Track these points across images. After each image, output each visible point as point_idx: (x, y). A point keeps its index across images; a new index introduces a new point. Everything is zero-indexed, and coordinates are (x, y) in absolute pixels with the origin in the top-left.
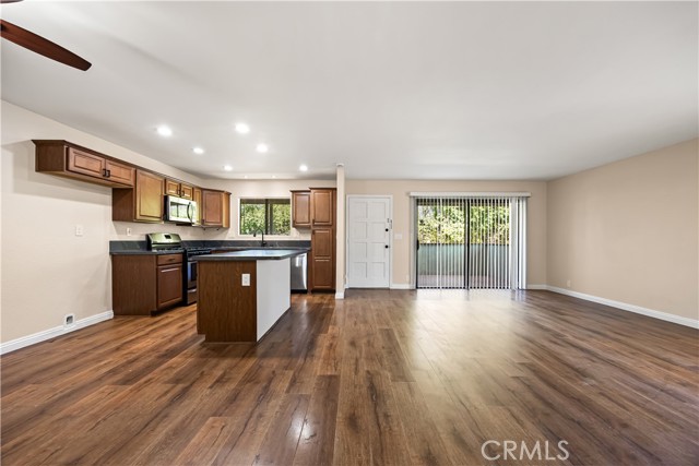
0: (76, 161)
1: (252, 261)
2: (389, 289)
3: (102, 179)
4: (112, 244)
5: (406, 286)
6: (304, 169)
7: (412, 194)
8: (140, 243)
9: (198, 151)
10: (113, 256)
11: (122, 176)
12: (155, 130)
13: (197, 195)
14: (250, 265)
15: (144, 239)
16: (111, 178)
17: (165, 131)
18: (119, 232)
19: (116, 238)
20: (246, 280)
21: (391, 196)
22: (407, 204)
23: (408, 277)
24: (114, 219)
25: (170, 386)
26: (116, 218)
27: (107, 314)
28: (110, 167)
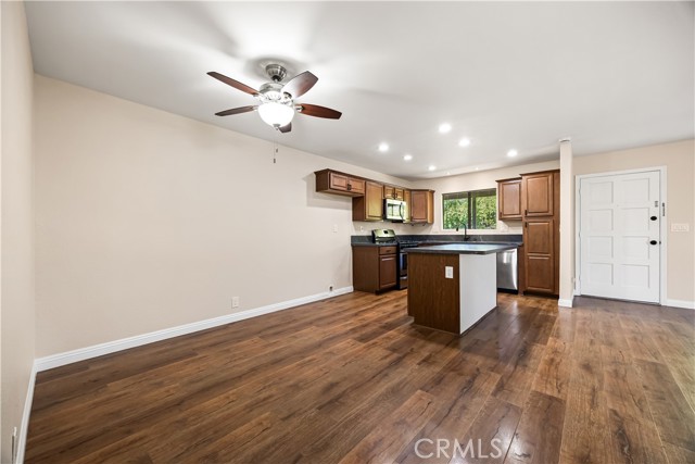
0: (335, 182)
1: (455, 255)
2: (659, 306)
3: (345, 192)
6: (513, 154)
8: (368, 237)
9: (408, 158)
10: (354, 246)
11: (357, 187)
12: (377, 148)
13: (407, 196)
14: (453, 258)
16: (351, 190)
17: (384, 148)
18: (356, 229)
19: (355, 234)
20: (449, 272)
21: (663, 167)
24: (354, 220)
25: (389, 352)
27: (350, 289)
28: (351, 183)
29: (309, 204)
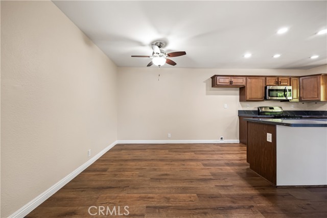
3: (231, 85)
4: (240, 112)
8: (254, 112)
9: (277, 56)
10: (240, 117)
12: (243, 56)
13: (295, 82)
14: (272, 128)
15: (257, 109)
16: (233, 84)
17: (248, 55)
18: (242, 106)
19: (241, 109)
20: (269, 138)
24: (240, 101)
26: (241, 100)
27: (237, 141)
28: (233, 80)
29: (207, 94)
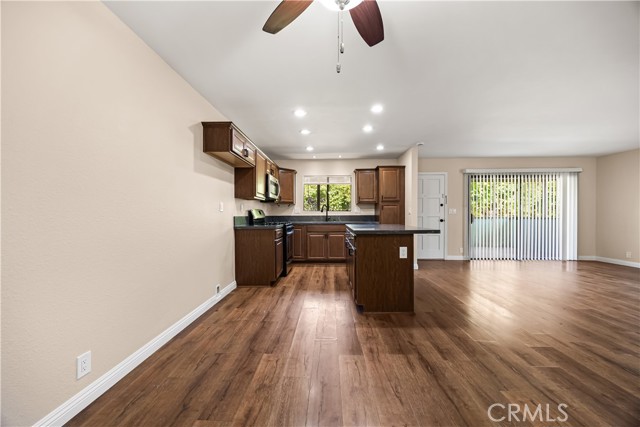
1: (409, 235)
2: (444, 260)
4: (235, 219)
5: (460, 258)
6: (380, 148)
7: (468, 171)
10: (237, 231)
15: (247, 215)
19: (237, 214)
20: (403, 252)
21: (446, 173)
22: (460, 180)
23: (461, 249)
24: (236, 196)
26: (238, 194)
27: (234, 285)
29: (196, 169)
